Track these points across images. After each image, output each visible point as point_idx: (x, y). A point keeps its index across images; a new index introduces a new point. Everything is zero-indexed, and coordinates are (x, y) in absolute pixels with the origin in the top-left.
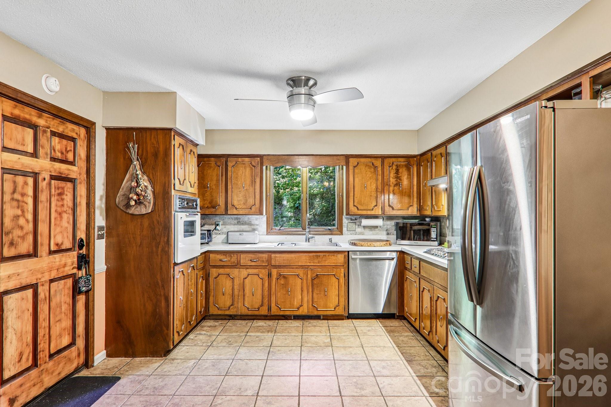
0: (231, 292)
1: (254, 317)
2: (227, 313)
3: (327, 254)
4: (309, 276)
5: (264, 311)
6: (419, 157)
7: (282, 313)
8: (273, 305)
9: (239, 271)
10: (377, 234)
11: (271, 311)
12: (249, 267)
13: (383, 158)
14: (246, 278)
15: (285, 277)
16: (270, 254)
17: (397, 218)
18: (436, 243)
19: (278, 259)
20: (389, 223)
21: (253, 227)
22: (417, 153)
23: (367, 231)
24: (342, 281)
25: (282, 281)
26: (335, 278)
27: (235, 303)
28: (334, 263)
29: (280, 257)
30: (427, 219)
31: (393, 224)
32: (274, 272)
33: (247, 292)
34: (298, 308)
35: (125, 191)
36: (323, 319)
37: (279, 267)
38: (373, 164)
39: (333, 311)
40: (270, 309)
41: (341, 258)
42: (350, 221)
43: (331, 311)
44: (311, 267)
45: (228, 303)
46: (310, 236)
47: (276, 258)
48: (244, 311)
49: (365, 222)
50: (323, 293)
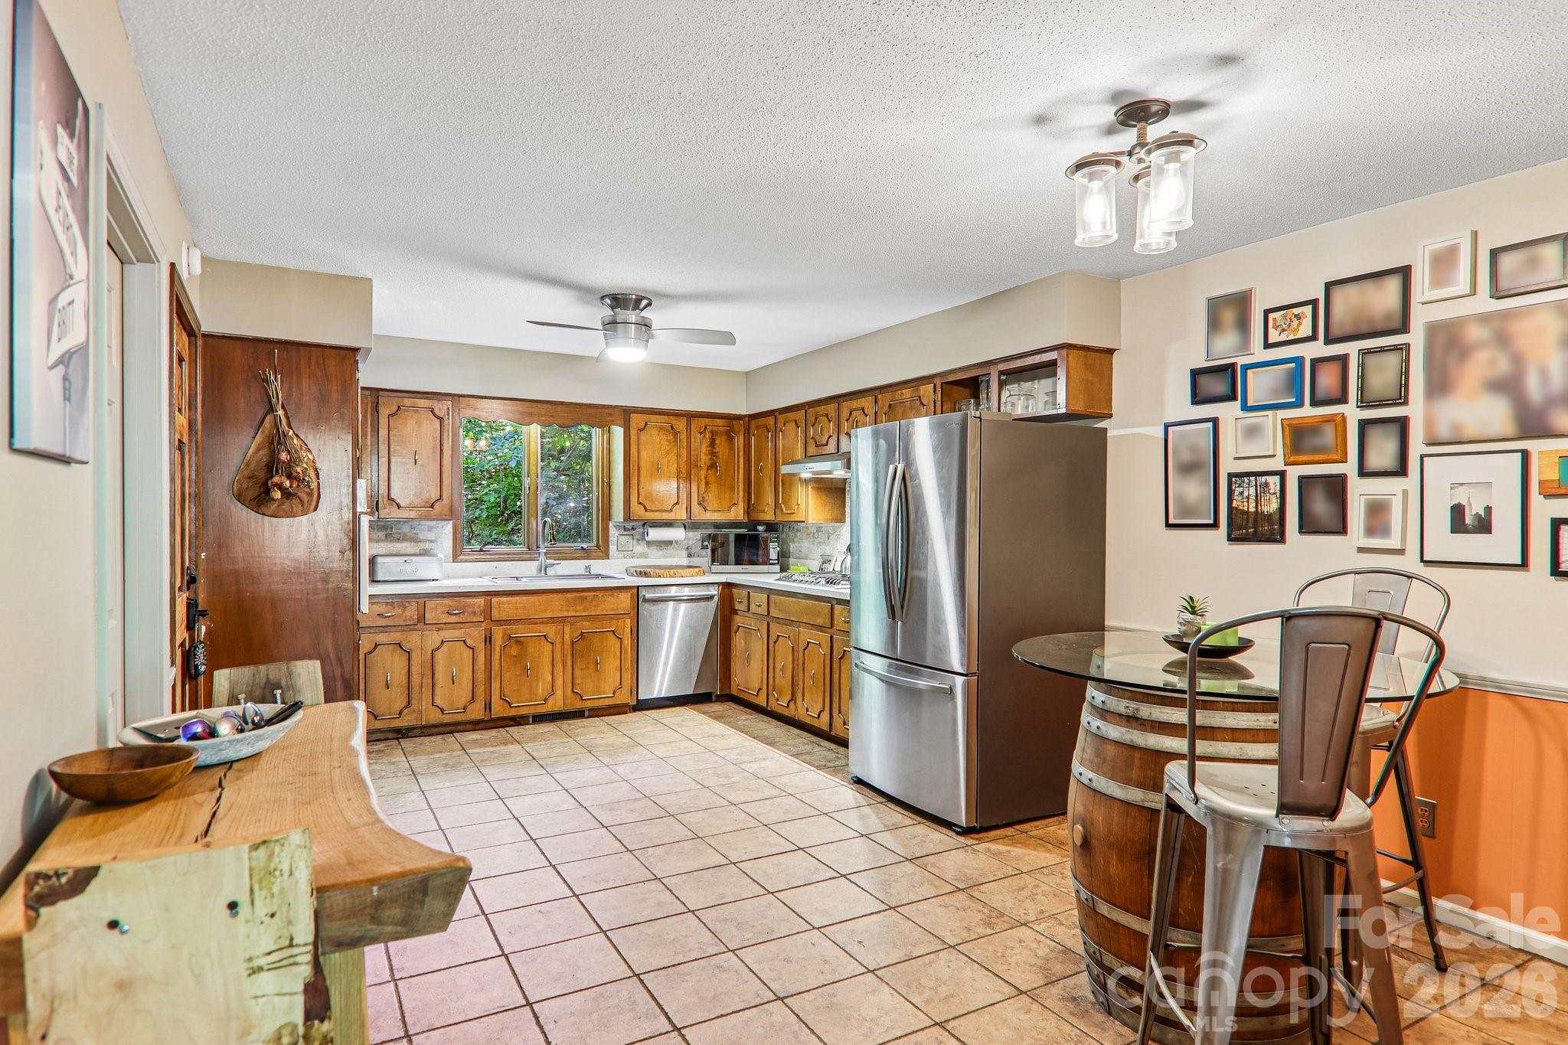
0: (405, 681)
1: (452, 728)
2: (397, 724)
3: (600, 594)
4: (567, 637)
5: (477, 712)
6: (747, 419)
7: (513, 713)
8: (495, 698)
9: (422, 635)
10: (671, 556)
11: (490, 711)
12: (442, 625)
13: (690, 416)
14: (438, 649)
15: (519, 642)
16: (489, 598)
17: (705, 526)
18: (777, 568)
19: (504, 608)
20: (691, 534)
21: (422, 545)
22: (744, 412)
23: (653, 551)
24: (627, 641)
25: (514, 650)
26: (614, 638)
27: (413, 702)
28: (612, 610)
29: (509, 603)
30: (760, 528)
31: (699, 537)
32: (498, 633)
33: (440, 676)
34: (545, 700)
35: (254, 470)
36: (589, 717)
37: (508, 622)
38: (672, 427)
39: (611, 699)
40: (488, 706)
41: (625, 600)
42: (622, 532)
43: (607, 699)
44: (569, 619)
45: (399, 704)
46: (549, 561)
47: (501, 606)
48: (434, 717)
49: (655, 534)
50: (592, 667)
